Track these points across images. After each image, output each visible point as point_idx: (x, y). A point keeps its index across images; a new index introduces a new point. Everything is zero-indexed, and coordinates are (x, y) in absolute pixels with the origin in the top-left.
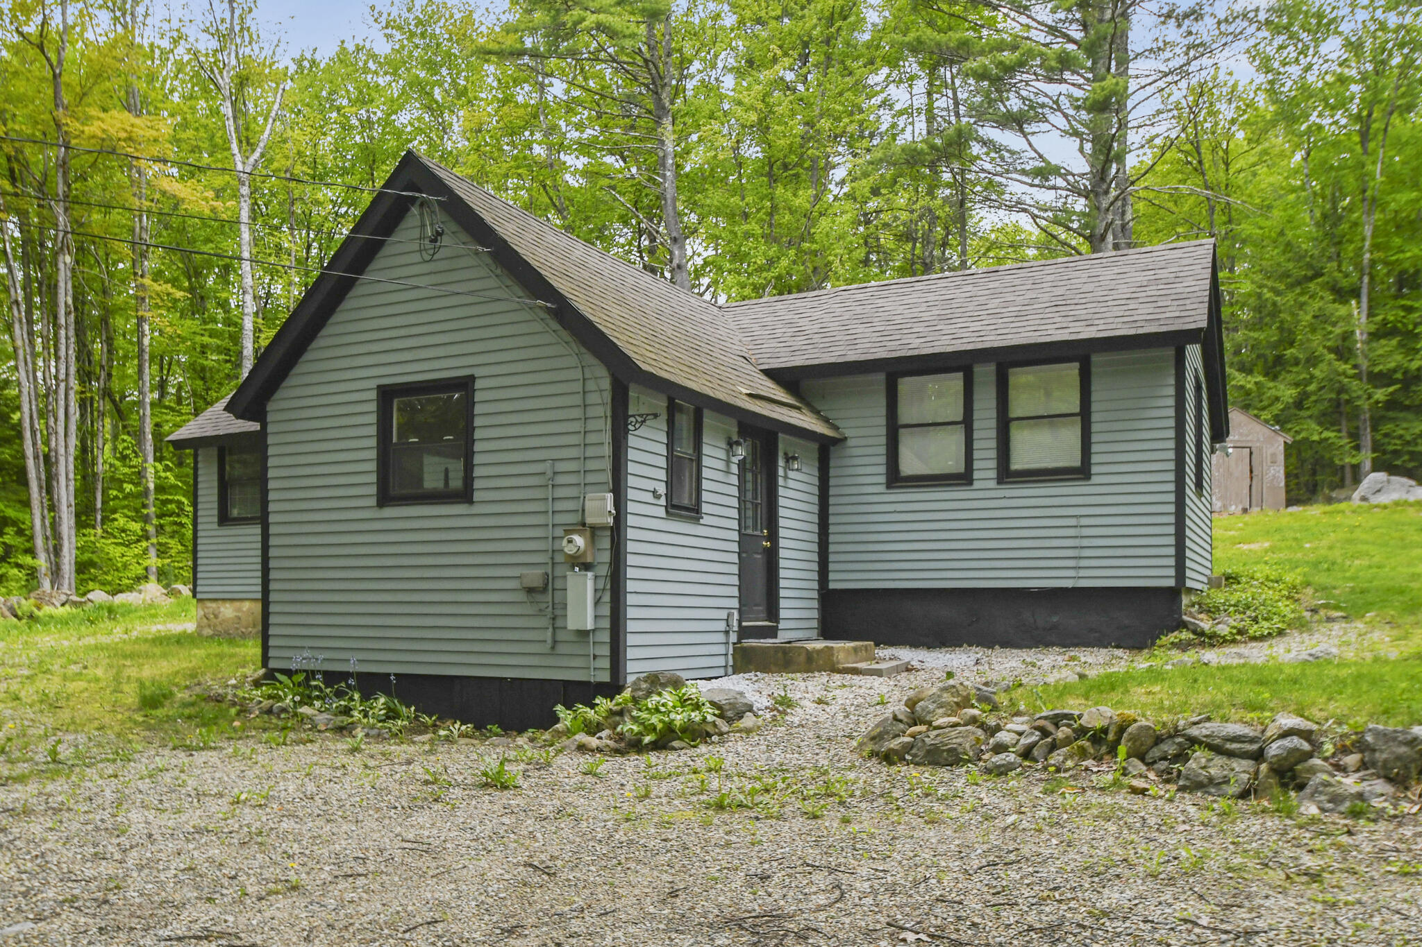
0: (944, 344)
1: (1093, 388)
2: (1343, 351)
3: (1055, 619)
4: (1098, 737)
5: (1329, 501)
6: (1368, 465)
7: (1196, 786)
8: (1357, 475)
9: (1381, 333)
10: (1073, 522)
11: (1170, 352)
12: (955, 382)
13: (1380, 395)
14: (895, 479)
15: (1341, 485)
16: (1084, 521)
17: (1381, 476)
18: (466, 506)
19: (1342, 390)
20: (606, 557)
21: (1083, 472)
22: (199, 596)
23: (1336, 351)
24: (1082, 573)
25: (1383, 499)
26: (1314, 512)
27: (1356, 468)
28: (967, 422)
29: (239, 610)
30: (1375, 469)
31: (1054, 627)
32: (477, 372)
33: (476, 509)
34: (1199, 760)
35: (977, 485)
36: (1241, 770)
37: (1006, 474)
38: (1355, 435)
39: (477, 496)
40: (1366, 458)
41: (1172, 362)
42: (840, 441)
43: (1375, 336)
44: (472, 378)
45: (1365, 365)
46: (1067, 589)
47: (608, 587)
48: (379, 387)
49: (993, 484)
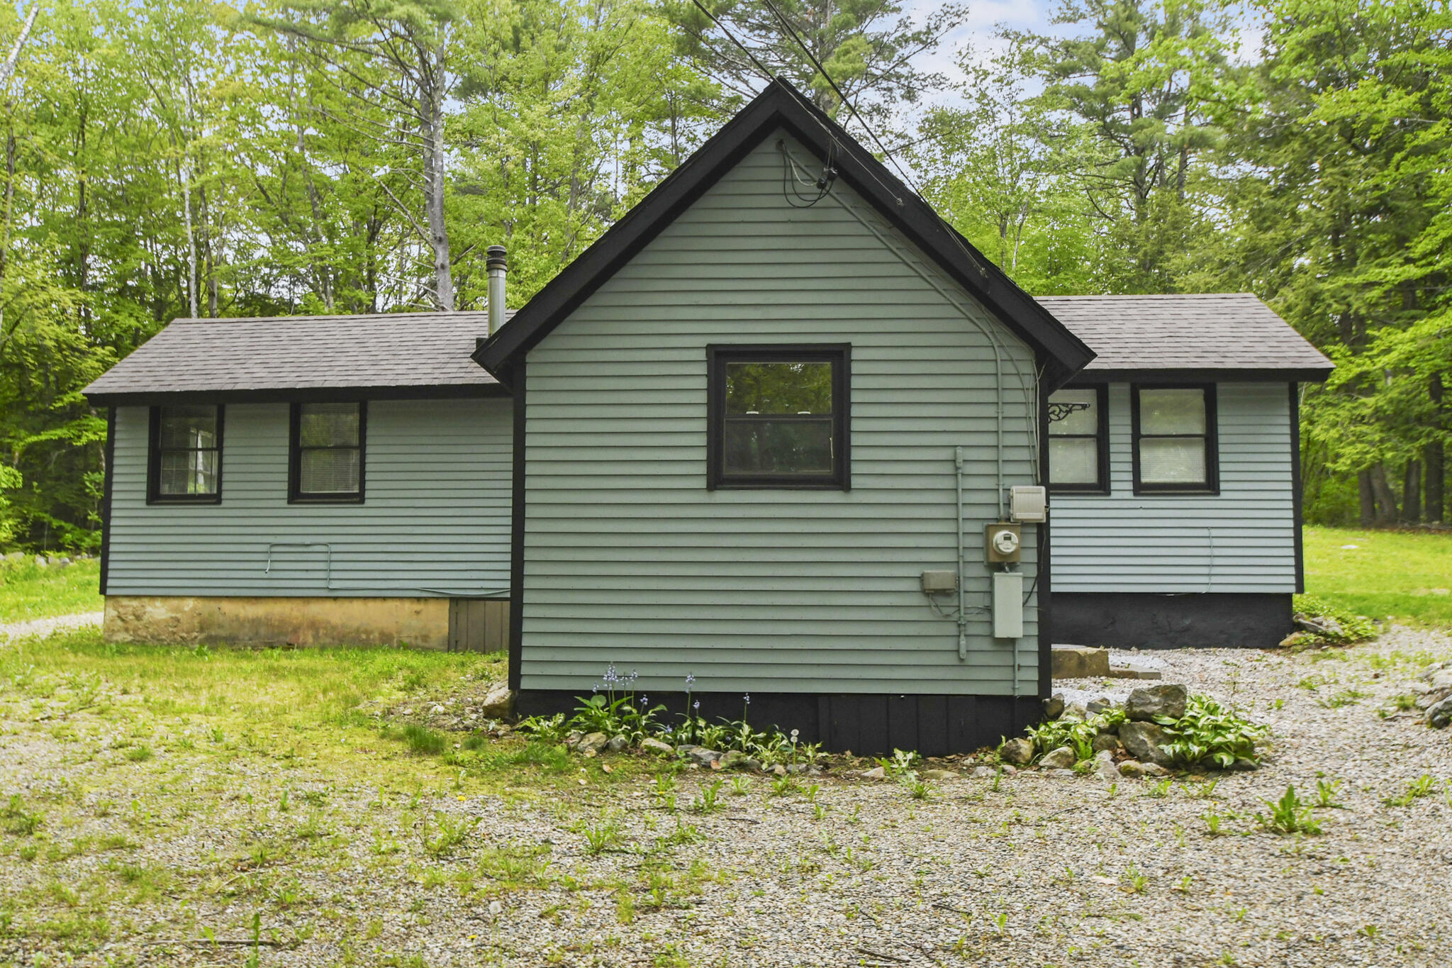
1: (1219, 413)
3: (1187, 622)
10: (1205, 532)
11: (1285, 386)
12: (1088, 398)
16: (1214, 533)
18: (840, 493)
20: (1032, 556)
21: (1212, 488)
22: (109, 592)
24: (1214, 579)
28: (1102, 436)
29: (177, 610)
31: (1187, 629)
32: (855, 341)
33: (855, 497)
35: (1114, 495)
37: (1141, 486)
39: (856, 482)
41: (1286, 396)
44: (848, 346)
46: (1200, 594)
47: (1036, 589)
48: (710, 347)
49: (1130, 495)
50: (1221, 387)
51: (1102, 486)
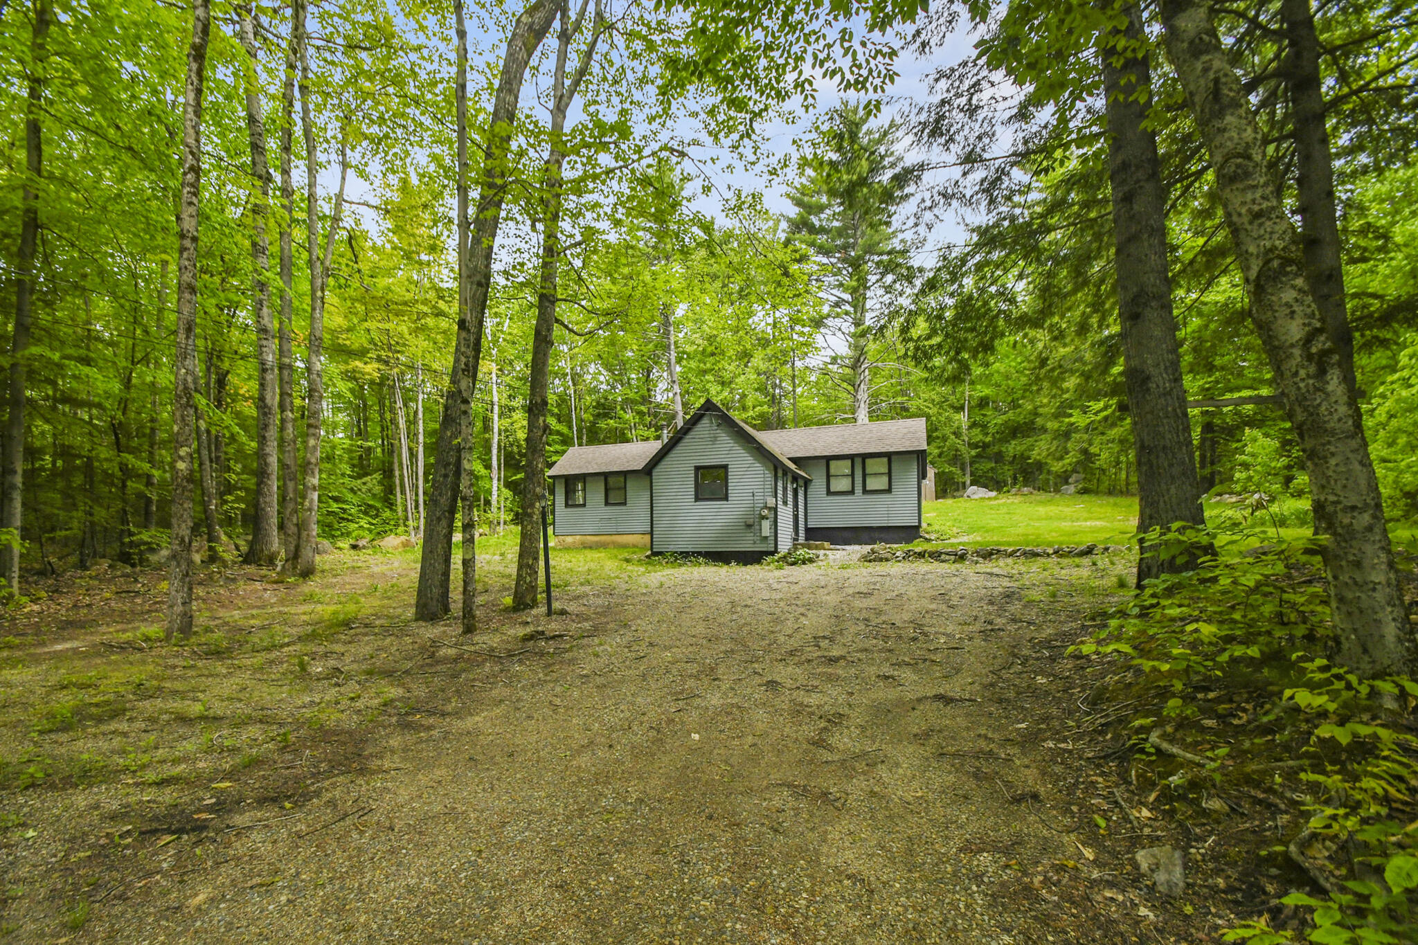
0: (846, 452)
1: (892, 466)
2: (957, 434)
3: (881, 535)
4: (920, 554)
5: (954, 497)
6: (968, 482)
7: (943, 561)
8: (964, 486)
9: (974, 425)
10: (886, 506)
11: (916, 456)
12: (848, 462)
13: (973, 453)
14: (829, 493)
15: (957, 490)
16: (890, 505)
17: (975, 488)
18: (725, 501)
19: (957, 450)
20: (773, 516)
21: (889, 491)
22: (556, 534)
23: (954, 433)
24: (890, 522)
25: (975, 497)
26: (949, 502)
27: (964, 484)
28: (853, 475)
29: (575, 539)
30: (972, 484)
31: (881, 538)
32: (729, 463)
33: (729, 502)
34: (943, 557)
35: (856, 494)
36: (953, 558)
37: (865, 491)
38: (963, 469)
39: (730, 498)
40: (968, 480)
41: (916, 459)
42: (811, 481)
43: (970, 428)
44: (728, 465)
45: (966, 439)
46: (885, 526)
47: (774, 524)
48: (695, 466)
49: (861, 494)
50: (893, 458)
51: (852, 492)
